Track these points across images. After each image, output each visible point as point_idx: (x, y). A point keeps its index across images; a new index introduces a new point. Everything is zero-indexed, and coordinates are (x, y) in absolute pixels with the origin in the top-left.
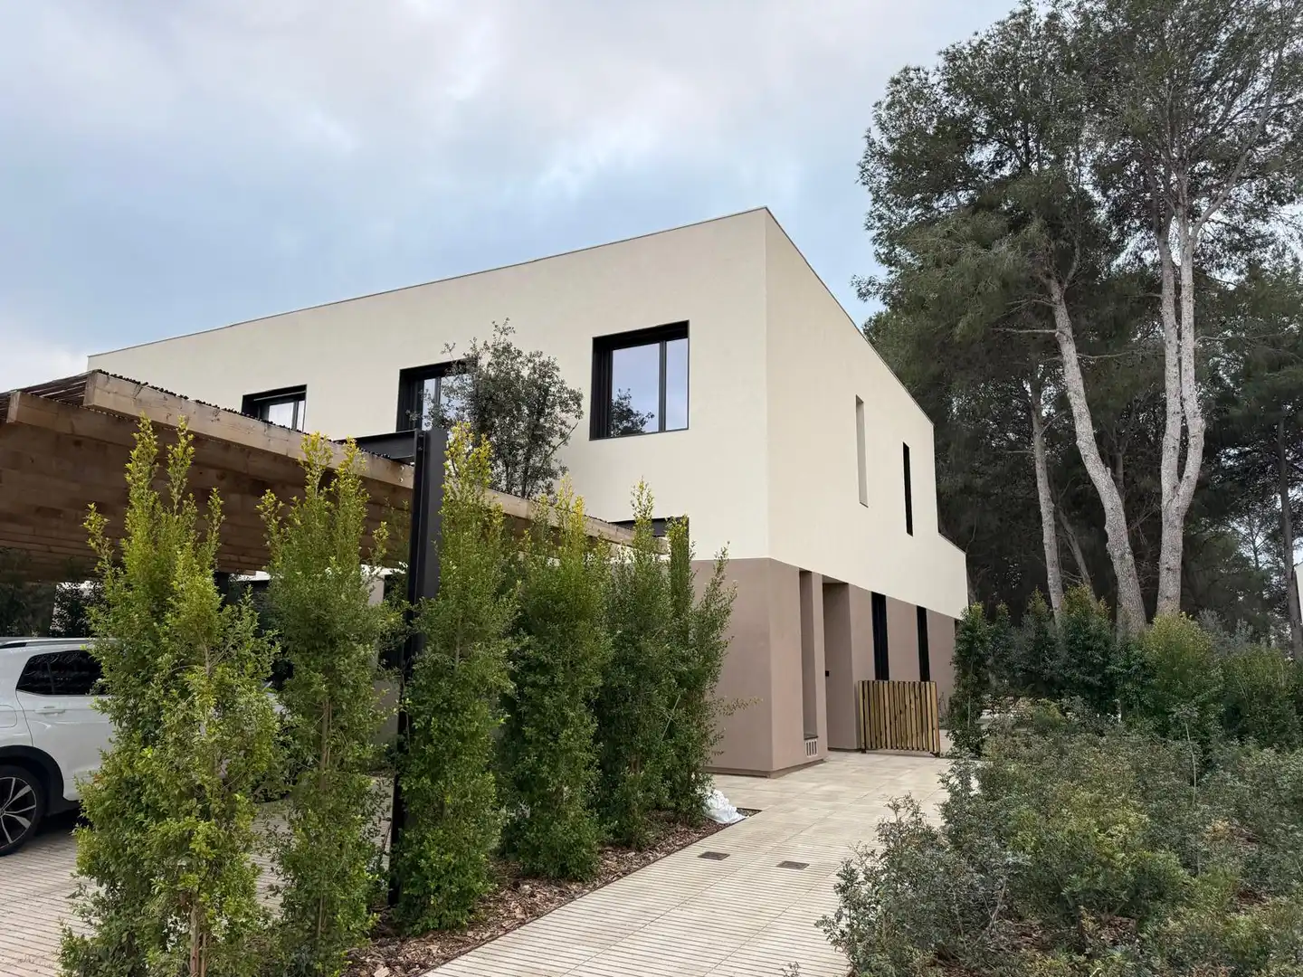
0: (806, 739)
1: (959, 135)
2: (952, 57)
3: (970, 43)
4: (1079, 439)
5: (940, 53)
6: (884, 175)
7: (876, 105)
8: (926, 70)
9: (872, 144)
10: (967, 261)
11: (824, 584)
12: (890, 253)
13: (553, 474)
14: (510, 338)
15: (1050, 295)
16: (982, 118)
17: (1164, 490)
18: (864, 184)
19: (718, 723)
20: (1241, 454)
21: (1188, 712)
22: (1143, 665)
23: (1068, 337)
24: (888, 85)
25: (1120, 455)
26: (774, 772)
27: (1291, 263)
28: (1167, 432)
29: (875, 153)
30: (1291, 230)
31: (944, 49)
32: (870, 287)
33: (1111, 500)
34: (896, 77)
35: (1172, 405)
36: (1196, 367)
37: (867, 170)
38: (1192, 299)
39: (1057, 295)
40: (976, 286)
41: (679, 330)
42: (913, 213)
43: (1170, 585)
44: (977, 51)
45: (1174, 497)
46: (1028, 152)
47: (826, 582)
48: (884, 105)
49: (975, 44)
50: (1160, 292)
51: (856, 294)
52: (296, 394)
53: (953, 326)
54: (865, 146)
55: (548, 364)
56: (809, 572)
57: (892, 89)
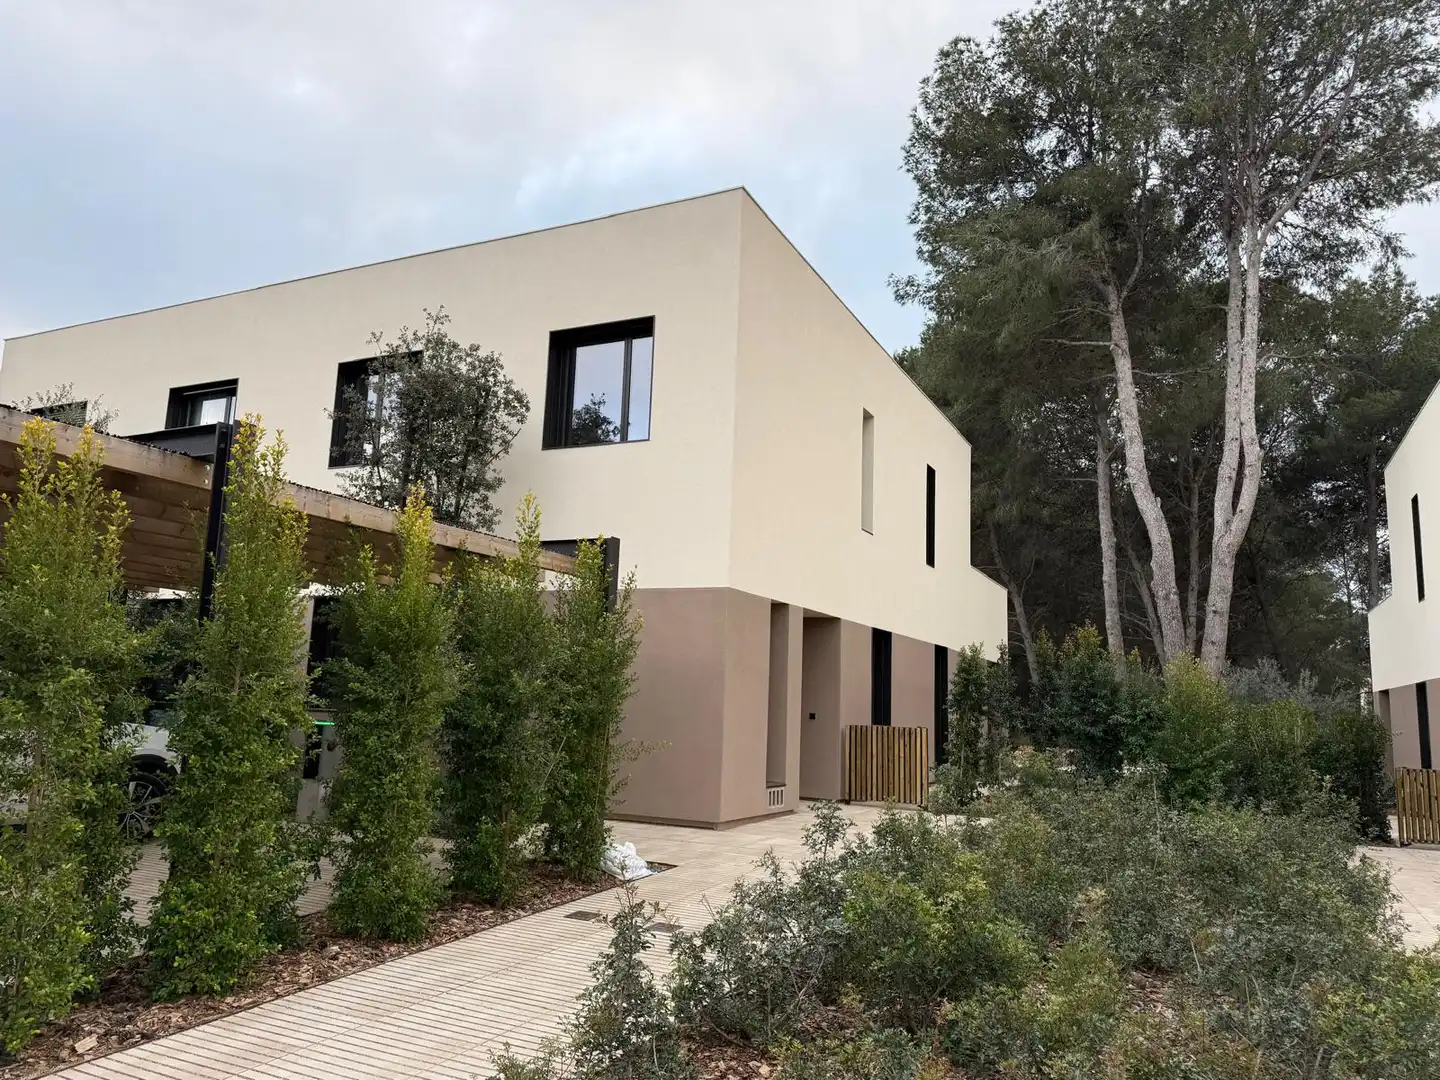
0: (768, 787)
1: (1017, 119)
2: (1011, 28)
3: (1031, 13)
4: (1128, 465)
5: (996, 23)
6: (931, 161)
7: (924, 81)
8: (977, 41)
9: (918, 125)
10: (1010, 261)
11: (804, 619)
12: (934, 251)
13: (490, 487)
14: (444, 329)
15: (1107, 304)
16: (1042, 98)
17: (1216, 524)
18: (908, 170)
19: (621, 768)
20: (1334, 490)
21: (1157, 768)
22: (1148, 715)
23: (1123, 351)
24: (938, 58)
25: (1196, 486)
26: (722, 823)
27: (1393, 276)
28: (1224, 460)
29: (922, 136)
30: (1372, 237)
31: (1000, 19)
32: (908, 288)
33: (1159, 534)
34: (946, 48)
35: (1232, 430)
36: (1257, 388)
37: (913, 155)
38: (1256, 312)
39: (1114, 304)
40: (1019, 290)
41: (643, 327)
42: (962, 205)
43: (1217, 630)
44: (1039, 22)
45: (1226, 532)
46: (1091, 141)
47: (807, 616)
48: (932, 81)
49: (1037, 14)
50: (1226, 303)
51: (893, 296)
52: (227, 389)
53: (996, 335)
54: (911, 127)
55: (493, 360)
56: (784, 606)
57: (941, 62)
